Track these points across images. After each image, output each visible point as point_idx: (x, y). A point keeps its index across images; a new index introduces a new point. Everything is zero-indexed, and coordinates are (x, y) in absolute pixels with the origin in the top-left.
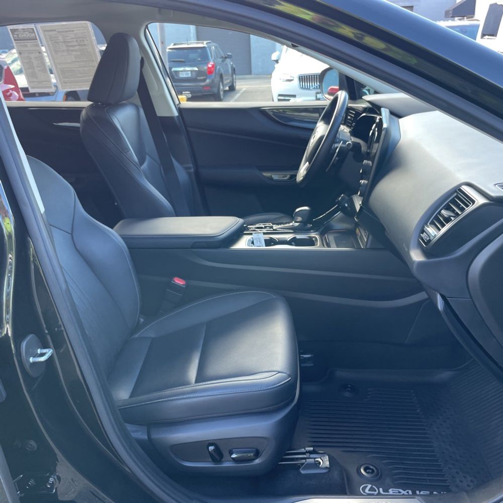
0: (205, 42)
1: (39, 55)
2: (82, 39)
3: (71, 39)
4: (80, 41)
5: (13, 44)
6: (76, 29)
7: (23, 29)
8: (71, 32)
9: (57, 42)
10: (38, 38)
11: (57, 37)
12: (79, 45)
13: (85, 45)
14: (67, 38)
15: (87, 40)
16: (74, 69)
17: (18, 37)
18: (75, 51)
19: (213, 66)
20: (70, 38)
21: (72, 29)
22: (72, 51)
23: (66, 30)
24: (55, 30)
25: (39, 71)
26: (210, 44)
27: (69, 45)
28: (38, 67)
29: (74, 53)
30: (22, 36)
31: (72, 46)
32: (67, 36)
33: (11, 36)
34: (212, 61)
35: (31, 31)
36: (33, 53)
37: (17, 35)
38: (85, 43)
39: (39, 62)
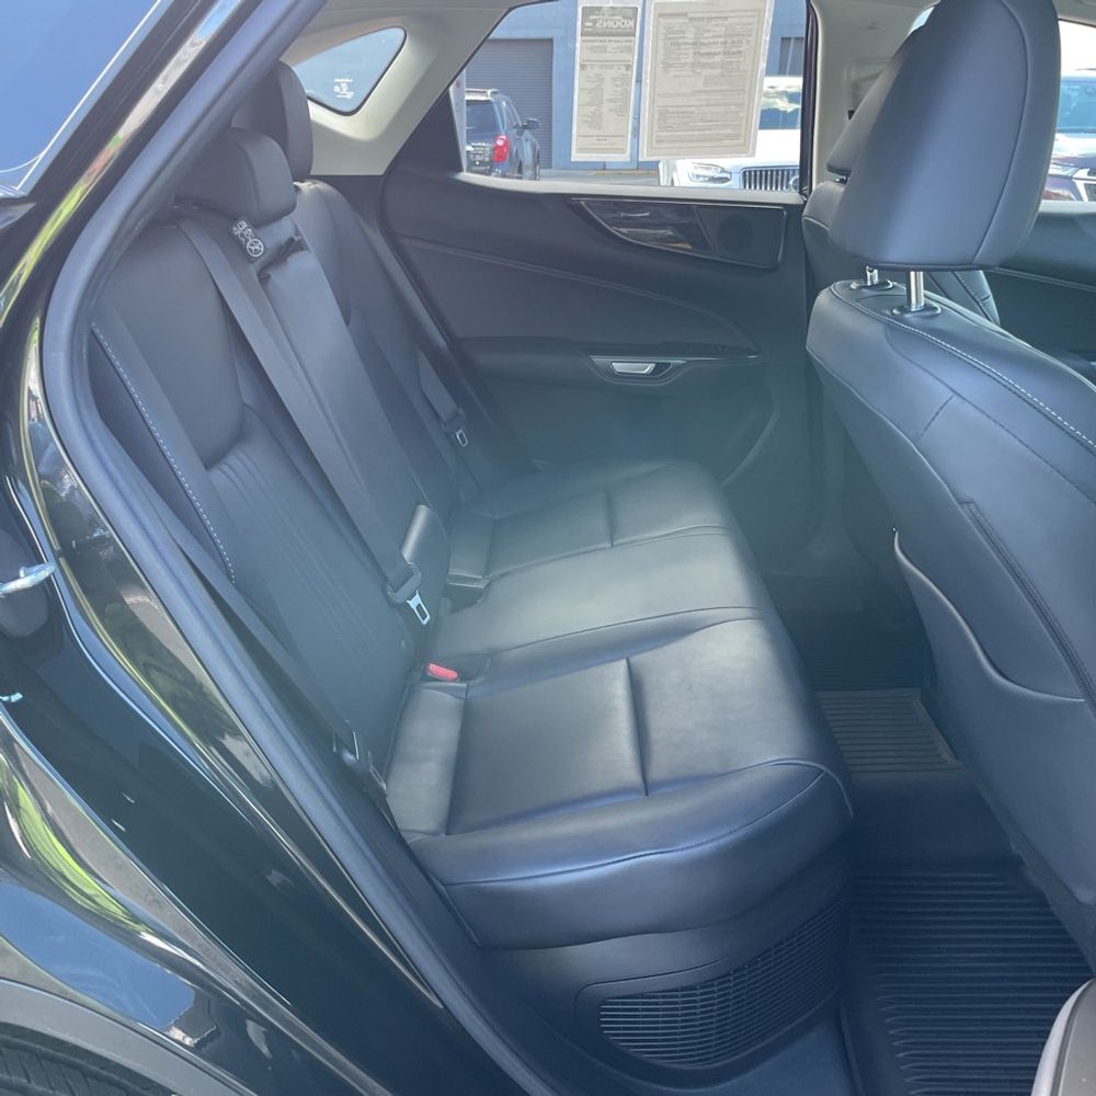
0: (489, 92)
1: (625, 72)
2: (735, 39)
3: (714, 37)
4: (733, 43)
5: (574, 43)
6: (732, 14)
7: (613, 8)
8: (720, 22)
9: (679, 44)
10: (638, 33)
11: (684, 32)
12: (725, 53)
13: (740, 52)
14: (706, 35)
15: (748, 43)
16: (692, 109)
17: (594, 27)
18: (712, 66)
19: (506, 143)
20: (710, 34)
21: (723, 15)
22: (704, 66)
23: (709, 15)
24: (686, 14)
25: (611, 110)
26: (499, 96)
27: (702, 51)
28: (610, 101)
29: (708, 72)
30: (605, 25)
31: (709, 54)
32: (708, 31)
33: (579, 23)
34: (503, 132)
35: (631, 13)
36: (612, 67)
37: (595, 22)
38: (742, 49)
39: (619, 89)
